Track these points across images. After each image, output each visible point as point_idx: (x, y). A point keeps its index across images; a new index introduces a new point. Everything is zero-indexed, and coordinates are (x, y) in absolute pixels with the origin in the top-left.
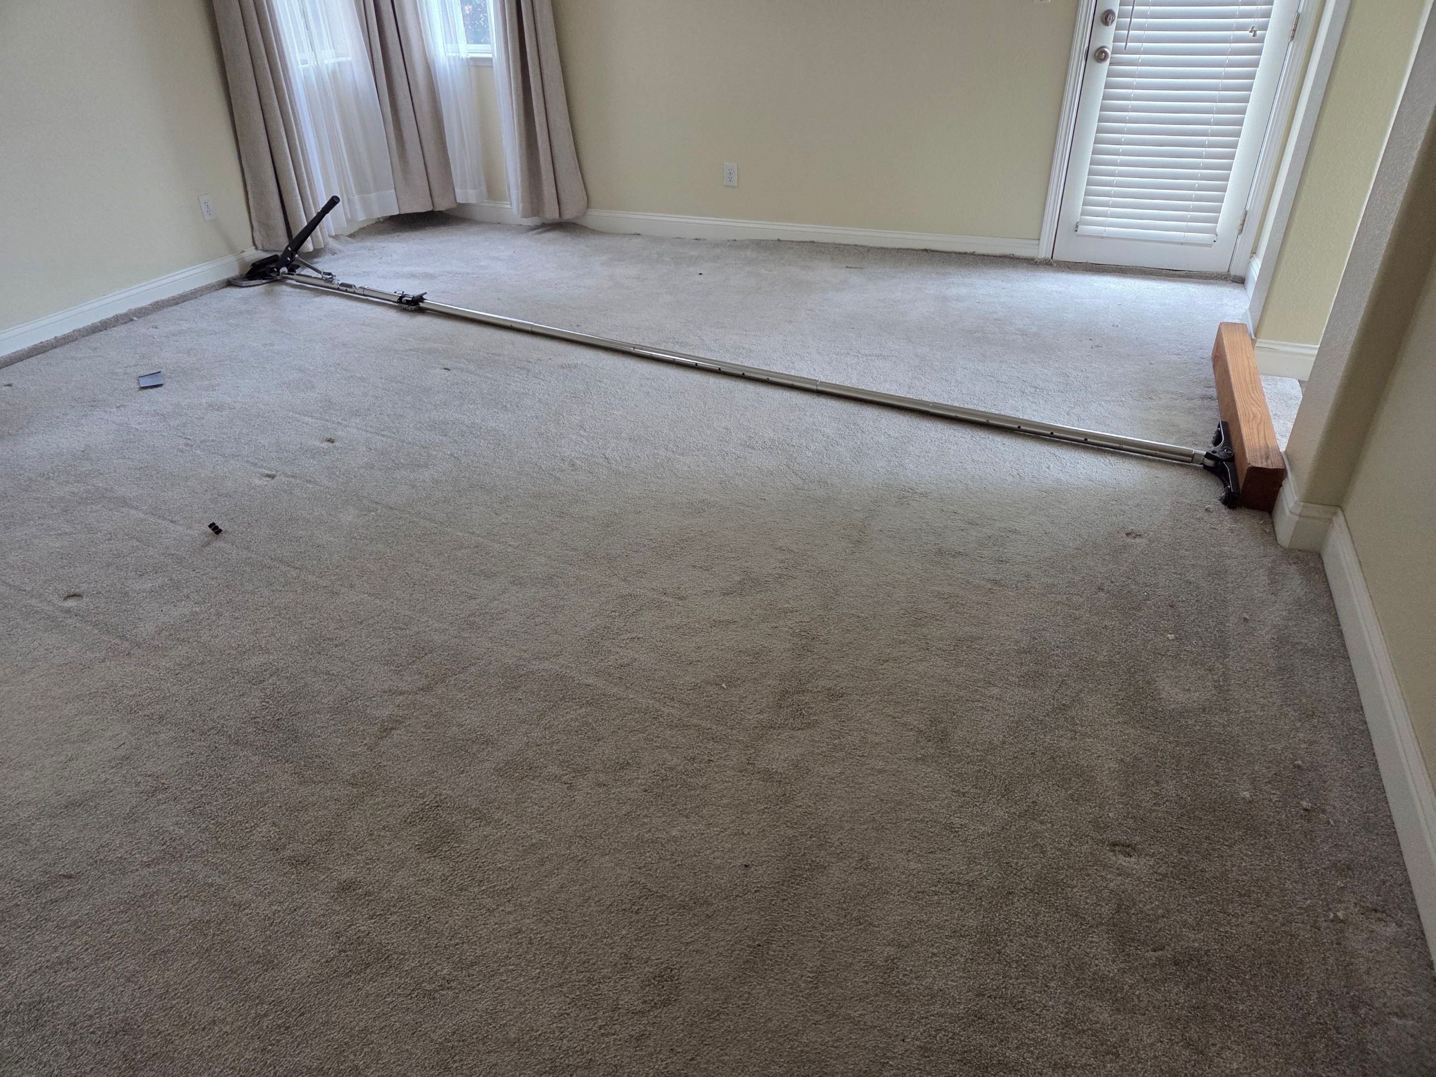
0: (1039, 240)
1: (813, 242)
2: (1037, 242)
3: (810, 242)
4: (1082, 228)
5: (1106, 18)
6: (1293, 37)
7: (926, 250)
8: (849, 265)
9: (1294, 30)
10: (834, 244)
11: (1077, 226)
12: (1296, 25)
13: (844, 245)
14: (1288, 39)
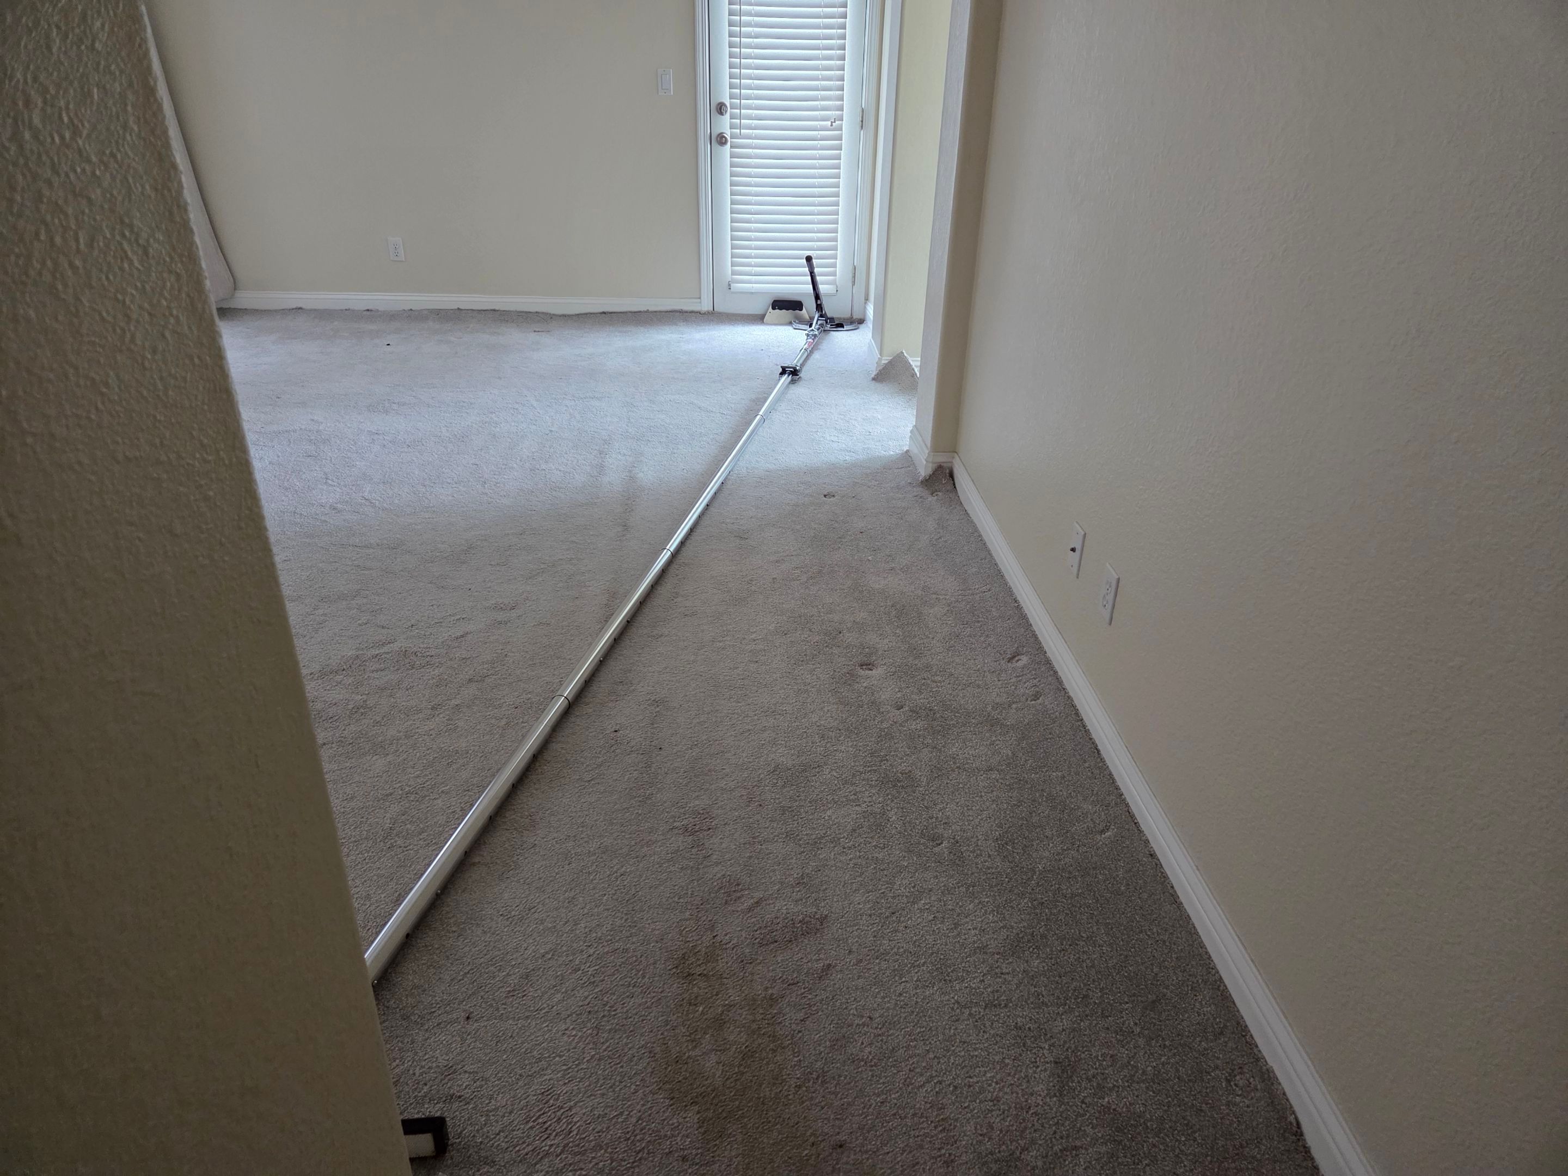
0: (700, 298)
1: (494, 310)
2: (699, 300)
3: (491, 310)
4: (733, 286)
5: (720, 109)
6: (862, 127)
7: (604, 313)
8: (537, 330)
9: (862, 121)
10: (516, 311)
11: (729, 285)
12: (862, 117)
13: (526, 312)
14: (858, 127)
